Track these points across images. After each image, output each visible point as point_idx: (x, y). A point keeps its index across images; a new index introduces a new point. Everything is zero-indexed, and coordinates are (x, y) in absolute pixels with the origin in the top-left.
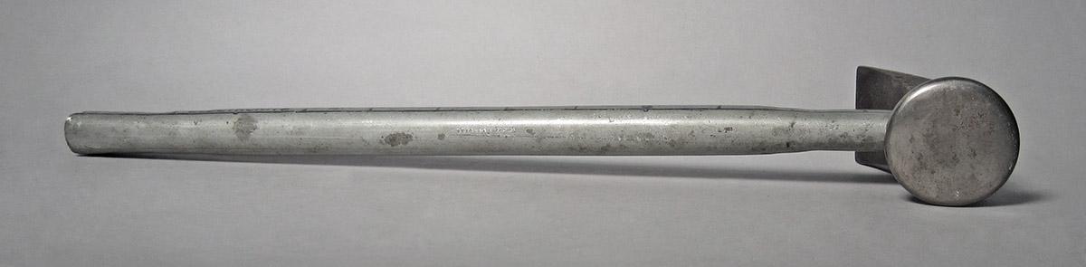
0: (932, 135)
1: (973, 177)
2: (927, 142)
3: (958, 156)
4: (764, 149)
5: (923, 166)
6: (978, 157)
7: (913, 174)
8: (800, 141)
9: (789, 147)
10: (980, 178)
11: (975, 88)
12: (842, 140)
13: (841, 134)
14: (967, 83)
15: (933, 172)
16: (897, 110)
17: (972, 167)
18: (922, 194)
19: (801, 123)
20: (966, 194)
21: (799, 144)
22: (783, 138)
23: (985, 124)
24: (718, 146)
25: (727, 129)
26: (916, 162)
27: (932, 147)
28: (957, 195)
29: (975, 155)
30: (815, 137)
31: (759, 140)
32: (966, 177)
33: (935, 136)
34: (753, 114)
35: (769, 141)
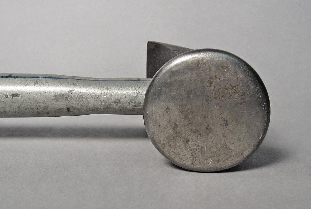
0: (186, 105)
1: (225, 146)
2: (182, 112)
3: (211, 126)
4: (48, 113)
5: (178, 135)
6: (230, 127)
7: (169, 142)
8: (79, 107)
9: (69, 111)
10: (231, 146)
11: (228, 59)
12: (115, 106)
13: (113, 100)
14: (221, 55)
15: (188, 141)
16: (156, 77)
17: (225, 137)
18: (178, 161)
19: (79, 90)
20: (219, 161)
21: (78, 109)
22: (63, 104)
23: (236, 96)
24: (7, 110)
25: (14, 95)
26: (172, 130)
27: (186, 116)
28: (211, 163)
29: (227, 124)
30: (92, 103)
31: (43, 105)
32: (219, 146)
33: (189, 107)
34: (37, 82)
35: (52, 106)
